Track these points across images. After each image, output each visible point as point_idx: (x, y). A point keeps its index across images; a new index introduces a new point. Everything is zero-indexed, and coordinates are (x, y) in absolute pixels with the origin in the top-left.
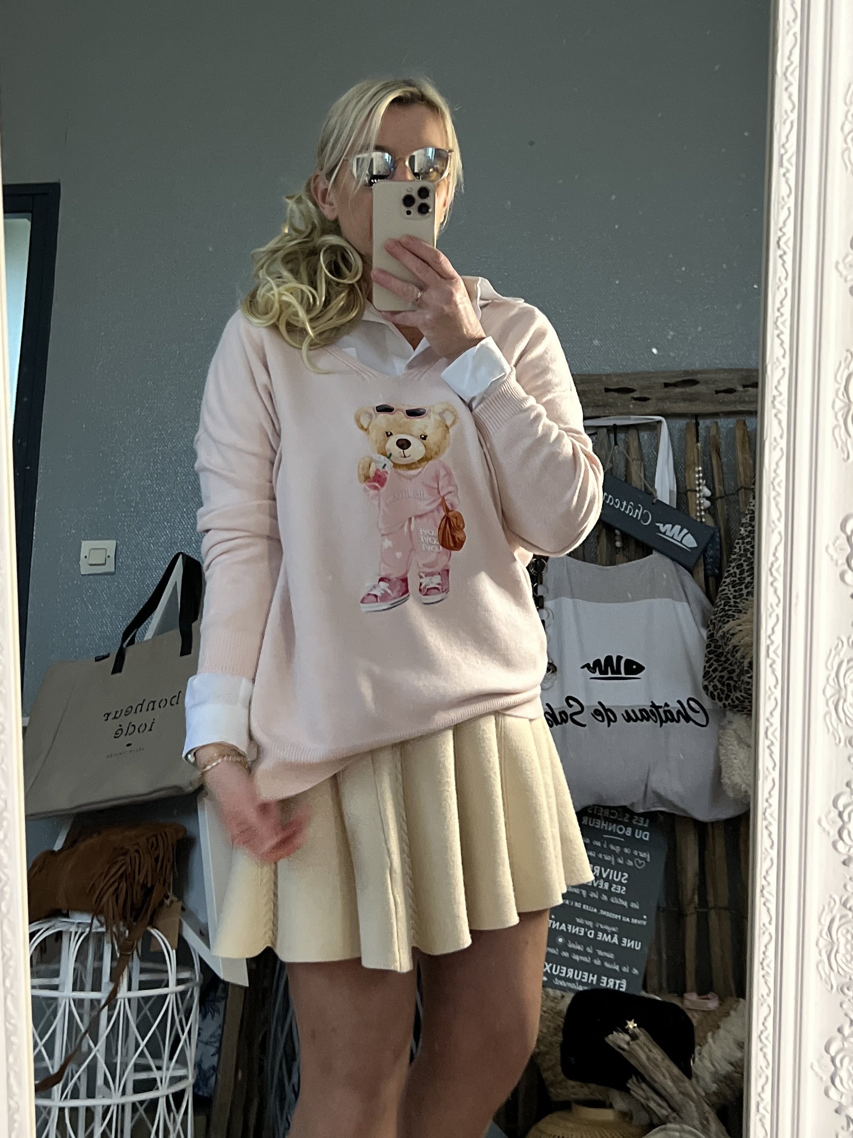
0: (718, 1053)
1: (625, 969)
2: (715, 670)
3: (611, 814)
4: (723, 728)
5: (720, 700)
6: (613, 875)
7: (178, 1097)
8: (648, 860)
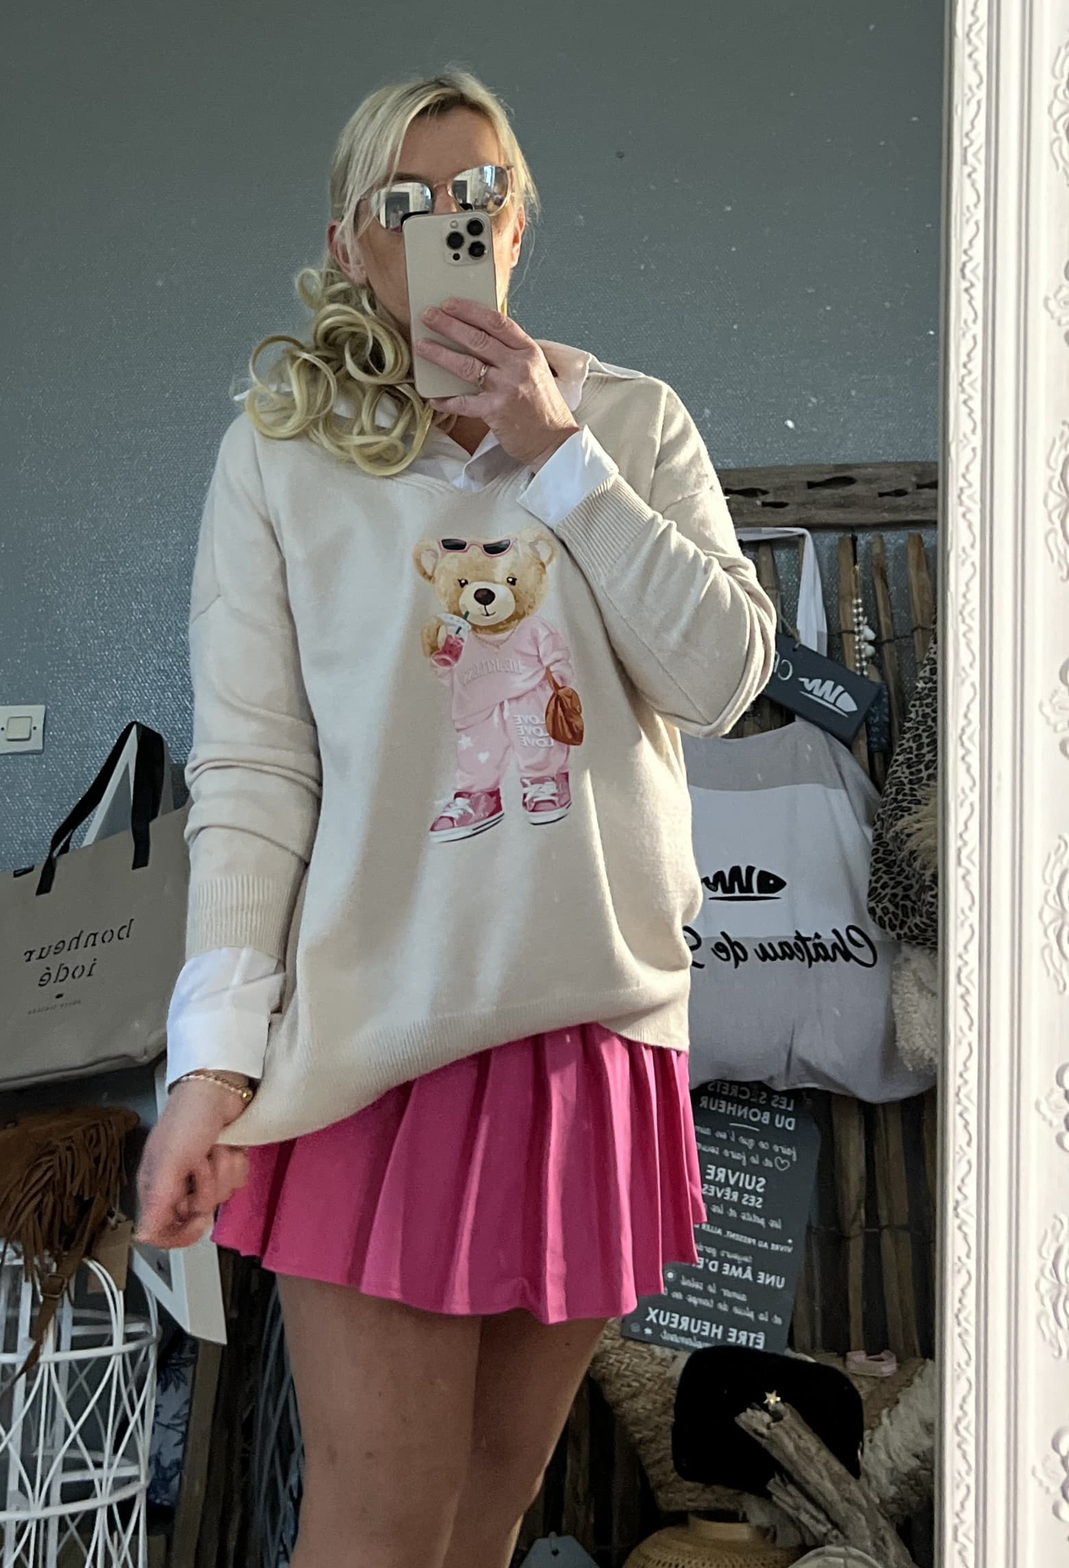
0: (896, 1441)
1: (762, 1317)
2: (884, 886)
3: (740, 1092)
4: (898, 968)
5: (893, 928)
6: (745, 1180)
7: (126, 1507)
8: (795, 1159)
